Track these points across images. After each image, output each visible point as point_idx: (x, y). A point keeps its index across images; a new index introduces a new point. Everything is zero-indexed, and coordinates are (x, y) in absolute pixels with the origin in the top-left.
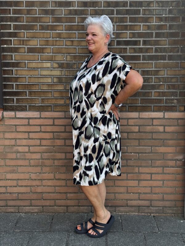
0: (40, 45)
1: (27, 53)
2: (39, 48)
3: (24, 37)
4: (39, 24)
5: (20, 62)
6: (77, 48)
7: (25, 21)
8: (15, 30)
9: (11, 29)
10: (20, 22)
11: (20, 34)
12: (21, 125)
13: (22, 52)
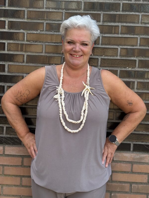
0: (45, 53)
1: (27, 62)
2: (45, 56)
3: (24, 40)
4: (47, 22)
5: (15, 76)
6: (100, 59)
7: (26, 17)
8: (10, 29)
9: (5, 28)
10: (19, 17)
11: (17, 35)
12: (11, 166)
13: (19, 61)
